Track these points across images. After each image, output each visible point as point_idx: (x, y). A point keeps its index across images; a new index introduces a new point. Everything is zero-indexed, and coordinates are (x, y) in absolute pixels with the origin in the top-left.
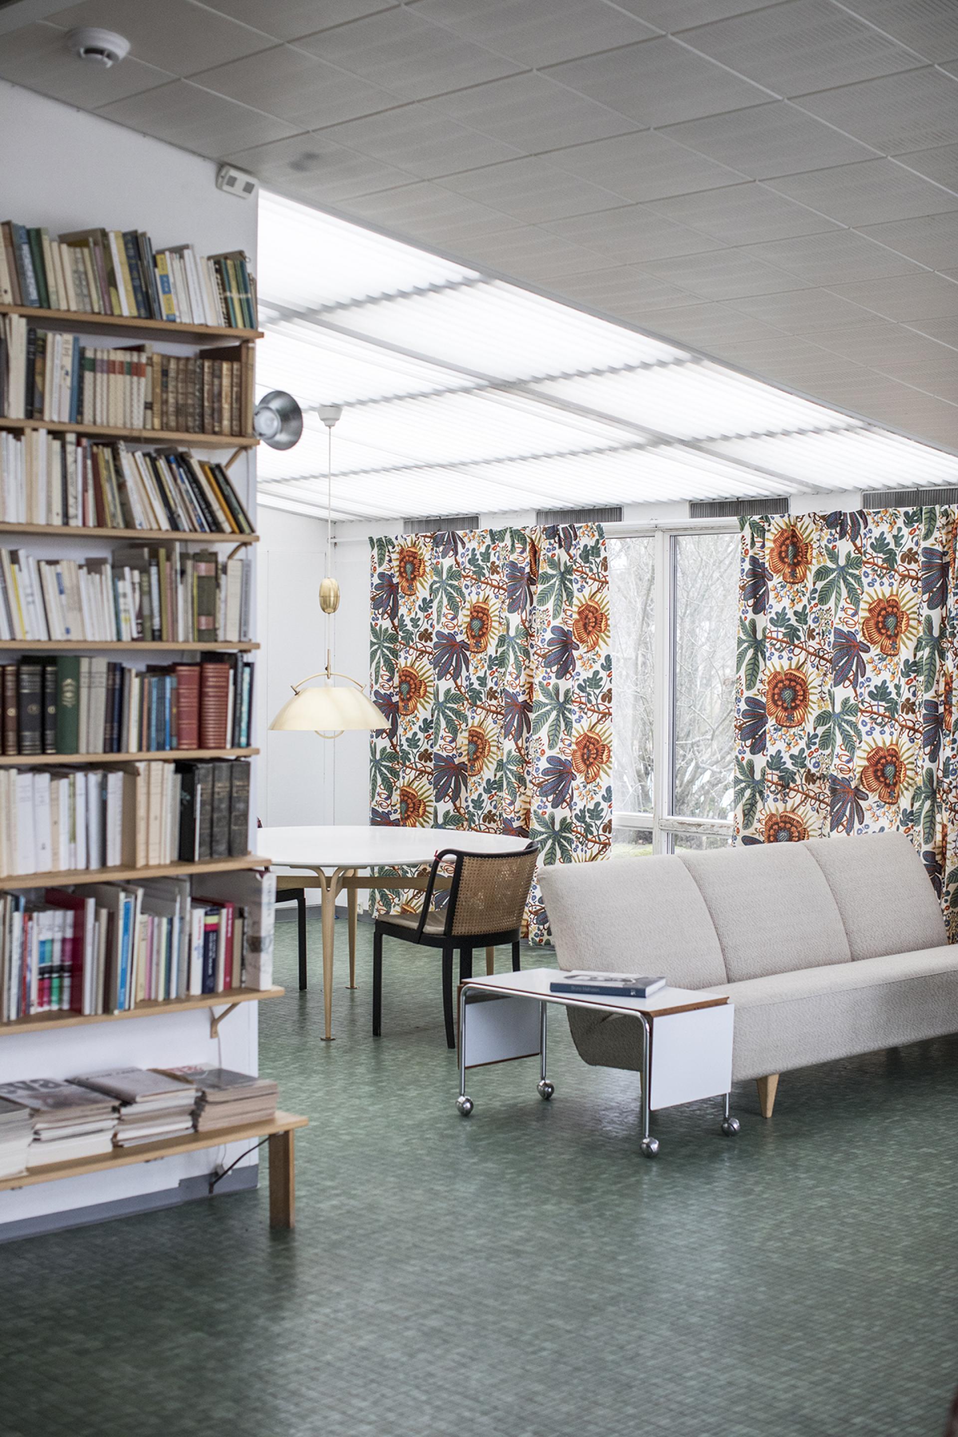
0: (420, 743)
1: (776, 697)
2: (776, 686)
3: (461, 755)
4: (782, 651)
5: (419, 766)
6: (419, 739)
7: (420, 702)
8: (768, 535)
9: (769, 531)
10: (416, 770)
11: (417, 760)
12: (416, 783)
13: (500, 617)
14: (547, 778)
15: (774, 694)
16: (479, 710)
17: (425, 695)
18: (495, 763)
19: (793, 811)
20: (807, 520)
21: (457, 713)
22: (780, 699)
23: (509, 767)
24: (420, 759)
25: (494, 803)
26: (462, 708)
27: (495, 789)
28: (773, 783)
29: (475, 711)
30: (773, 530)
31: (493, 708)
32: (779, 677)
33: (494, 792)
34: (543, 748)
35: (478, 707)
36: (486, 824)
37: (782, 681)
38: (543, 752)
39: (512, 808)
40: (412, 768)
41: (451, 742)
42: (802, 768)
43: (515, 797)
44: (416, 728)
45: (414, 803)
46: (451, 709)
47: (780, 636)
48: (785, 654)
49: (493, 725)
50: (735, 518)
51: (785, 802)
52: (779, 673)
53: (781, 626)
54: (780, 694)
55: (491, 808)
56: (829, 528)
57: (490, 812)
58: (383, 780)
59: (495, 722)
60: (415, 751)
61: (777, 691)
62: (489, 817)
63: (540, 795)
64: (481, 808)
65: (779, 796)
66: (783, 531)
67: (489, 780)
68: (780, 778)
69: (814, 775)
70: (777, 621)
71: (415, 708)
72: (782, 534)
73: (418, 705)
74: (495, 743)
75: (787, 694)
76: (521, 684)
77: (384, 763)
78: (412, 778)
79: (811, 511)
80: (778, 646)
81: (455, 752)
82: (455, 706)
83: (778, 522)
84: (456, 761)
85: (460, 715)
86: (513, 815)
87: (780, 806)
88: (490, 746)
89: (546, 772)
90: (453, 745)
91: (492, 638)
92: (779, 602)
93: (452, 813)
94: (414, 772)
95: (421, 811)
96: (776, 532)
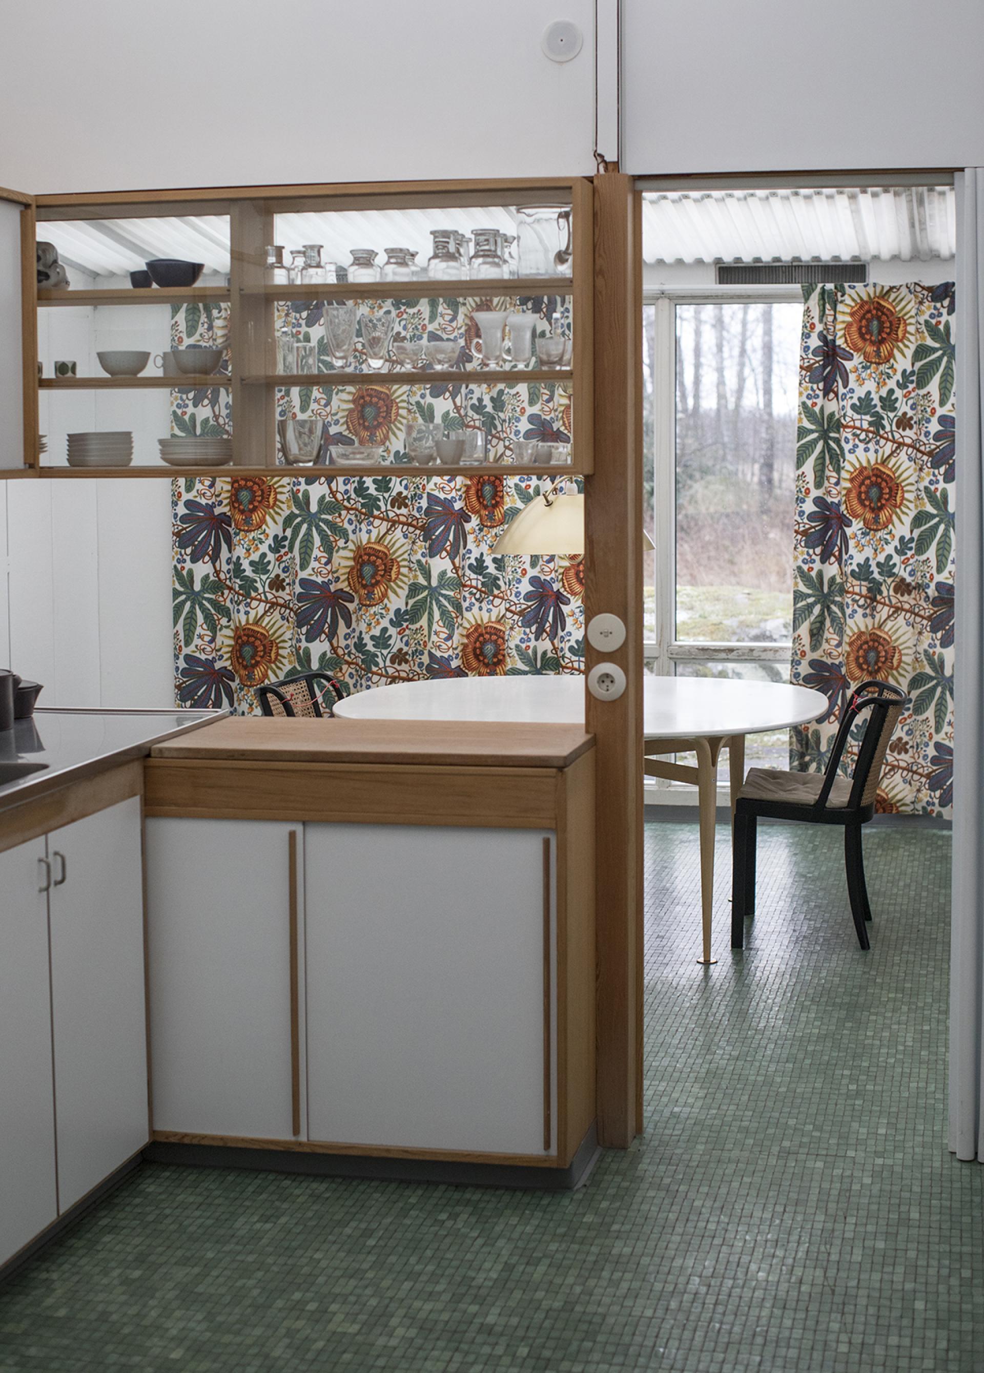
0: (270, 567)
1: (863, 496)
2: (862, 483)
3: (337, 579)
4: (868, 443)
5: (270, 596)
6: (269, 562)
7: (270, 514)
8: (840, 307)
9: (842, 302)
10: (267, 602)
11: (267, 589)
12: (267, 619)
13: (408, 403)
14: (530, 604)
15: (860, 493)
16: (377, 522)
17: (274, 504)
18: (406, 588)
19: (880, 627)
20: (904, 291)
21: (333, 526)
22: (868, 498)
23: (444, 592)
24: (271, 588)
25: (405, 639)
26: (338, 520)
27: (406, 620)
28: (862, 596)
29: (372, 523)
30: (848, 301)
31: (402, 519)
32: (865, 473)
33: (405, 624)
34: (525, 566)
35: (375, 517)
36: (396, 666)
37: (869, 478)
38: (524, 572)
39: (449, 643)
40: (260, 600)
41: (326, 564)
42: (889, 577)
43: (453, 630)
44: (264, 548)
45: (264, 646)
46: (326, 522)
47: (865, 425)
48: (871, 446)
49: (403, 540)
50: (799, 286)
51: (873, 617)
52: (865, 468)
53: (865, 414)
54: (867, 493)
55: (402, 645)
56: (933, 301)
57: (400, 650)
58: (206, 618)
59: (405, 536)
60: (264, 577)
61: (863, 488)
62: (400, 657)
63: (523, 626)
64: (387, 646)
65: (868, 611)
66: (863, 303)
67: (398, 610)
68: (869, 590)
69: (909, 584)
70: (860, 407)
71: (263, 521)
72: (861, 307)
73: (268, 517)
74: (405, 563)
75: (874, 492)
76: (457, 487)
77: (206, 595)
78: (261, 612)
79: (911, 280)
80: (863, 436)
81: (330, 577)
82: (329, 517)
83: (856, 292)
84: (333, 588)
85: (335, 529)
86: (450, 652)
87: (869, 620)
88: (399, 567)
89: (528, 597)
90: (329, 567)
91: (399, 429)
92: (861, 385)
93: (329, 655)
94: (263, 604)
95: (273, 656)
96: (853, 304)
